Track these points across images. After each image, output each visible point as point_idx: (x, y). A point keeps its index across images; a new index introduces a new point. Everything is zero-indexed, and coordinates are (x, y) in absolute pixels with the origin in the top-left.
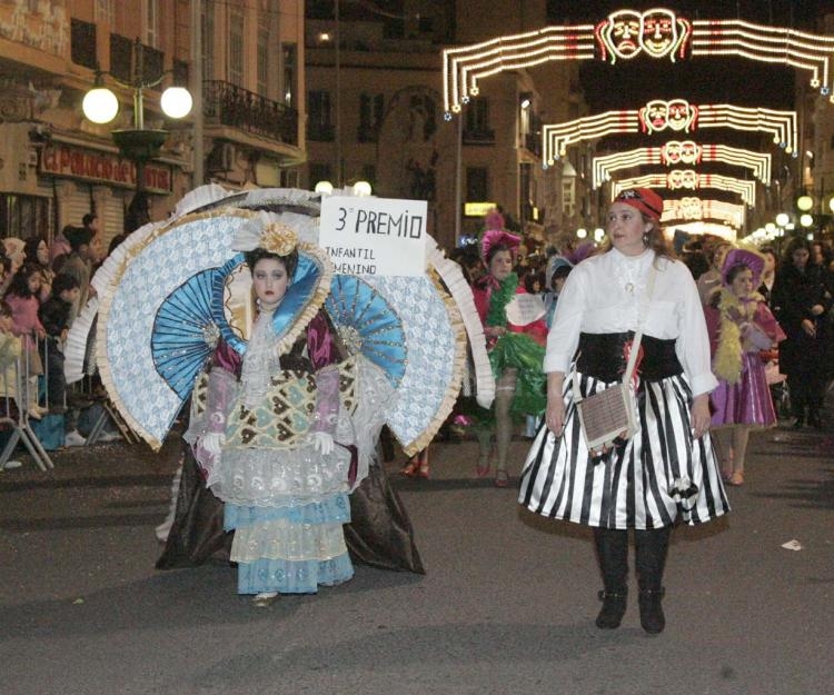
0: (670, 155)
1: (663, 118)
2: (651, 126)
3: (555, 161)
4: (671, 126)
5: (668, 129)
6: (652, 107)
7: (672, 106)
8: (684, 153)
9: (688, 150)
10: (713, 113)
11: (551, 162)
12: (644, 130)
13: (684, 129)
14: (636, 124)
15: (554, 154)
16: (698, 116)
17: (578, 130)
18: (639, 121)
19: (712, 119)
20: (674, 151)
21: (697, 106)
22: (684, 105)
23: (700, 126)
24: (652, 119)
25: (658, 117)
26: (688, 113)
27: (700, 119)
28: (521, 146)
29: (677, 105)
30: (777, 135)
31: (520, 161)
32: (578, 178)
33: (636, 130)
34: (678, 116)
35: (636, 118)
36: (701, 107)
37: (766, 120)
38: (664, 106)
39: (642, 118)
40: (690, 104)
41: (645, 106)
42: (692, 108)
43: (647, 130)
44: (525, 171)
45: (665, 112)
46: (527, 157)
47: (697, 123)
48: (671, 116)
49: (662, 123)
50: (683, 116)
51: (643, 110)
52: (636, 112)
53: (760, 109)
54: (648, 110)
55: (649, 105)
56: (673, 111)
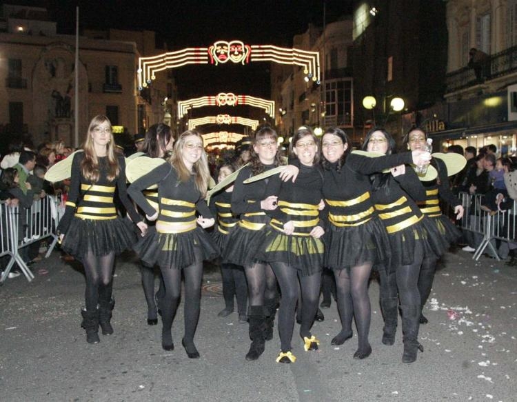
0: (221, 100)
1: (226, 54)
2: (217, 60)
3: (148, 84)
4: (232, 59)
5: (230, 62)
6: (218, 45)
7: (231, 45)
8: (228, 100)
9: (230, 98)
10: (262, 51)
11: (145, 85)
12: (212, 62)
13: (241, 62)
14: (207, 58)
15: (146, 79)
16: (251, 53)
17: (164, 61)
18: (209, 56)
19: (261, 55)
20: (223, 98)
21: (250, 46)
22: (240, 45)
23: (252, 60)
24: (218, 54)
25: (222, 53)
26: (243, 51)
27: (252, 55)
28: (138, 95)
29: (236, 45)
30: (306, 68)
31: (137, 103)
32: (172, 119)
33: (207, 62)
34: (236, 53)
35: (206, 54)
36: (253, 47)
37: (298, 57)
38: (227, 46)
39: (211, 53)
40: (245, 44)
41: (213, 45)
42: (247, 47)
43: (215, 62)
44: (140, 109)
45: (228, 49)
46: (141, 101)
47: (250, 58)
48: (232, 53)
49: (225, 58)
50: (240, 53)
51: (212, 48)
52: (206, 49)
53: (294, 49)
54: (215, 47)
55: (215, 44)
56: (233, 49)
